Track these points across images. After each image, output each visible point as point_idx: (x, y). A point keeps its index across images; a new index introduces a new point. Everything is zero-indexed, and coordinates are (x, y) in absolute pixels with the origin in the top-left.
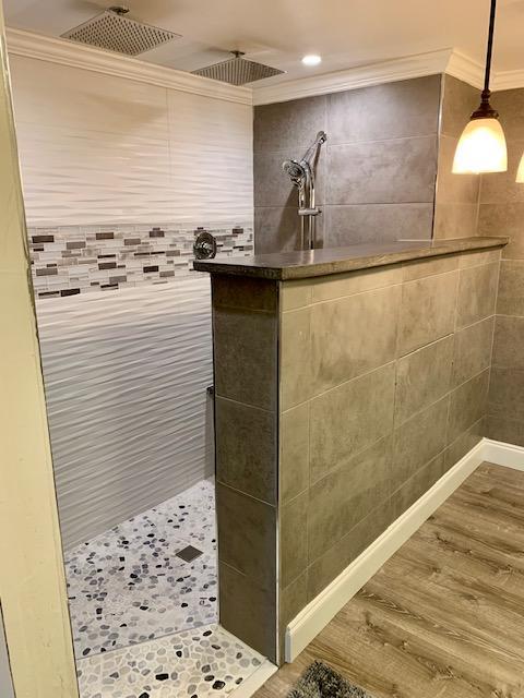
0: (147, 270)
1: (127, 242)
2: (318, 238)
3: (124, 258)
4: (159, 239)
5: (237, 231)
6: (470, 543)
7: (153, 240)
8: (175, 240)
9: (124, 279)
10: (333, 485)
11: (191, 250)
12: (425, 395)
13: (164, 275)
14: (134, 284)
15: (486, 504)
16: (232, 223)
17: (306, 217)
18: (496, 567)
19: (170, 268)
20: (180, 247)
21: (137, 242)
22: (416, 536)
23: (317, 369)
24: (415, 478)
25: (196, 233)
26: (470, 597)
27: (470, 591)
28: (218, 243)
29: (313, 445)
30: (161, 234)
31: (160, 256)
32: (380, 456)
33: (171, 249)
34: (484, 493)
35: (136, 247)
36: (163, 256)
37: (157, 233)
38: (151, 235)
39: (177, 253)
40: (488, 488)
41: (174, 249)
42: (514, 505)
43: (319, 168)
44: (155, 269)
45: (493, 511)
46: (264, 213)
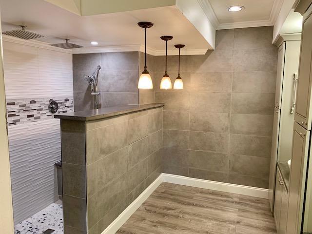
0: (29, 116)
1: (20, 106)
2: (99, 103)
3: (19, 112)
4: (34, 104)
5: (67, 100)
6: (156, 209)
7: (31, 104)
8: (41, 105)
9: (19, 121)
10: (106, 191)
11: (47, 108)
12: (139, 158)
13: (36, 118)
14: (23, 122)
15: (162, 196)
16: (64, 97)
17: (95, 96)
18: (164, 215)
19: (39, 115)
20: (43, 107)
21: (25, 105)
22: (138, 210)
23: (99, 150)
24: (137, 188)
25: (49, 101)
26: (155, 226)
27: (155, 224)
28: (59, 105)
29: (99, 177)
30: (35, 102)
31: (34, 111)
32: (123, 180)
33: (39, 108)
34: (162, 193)
35: (24, 108)
36: (36, 111)
37: (33, 102)
38: (31, 103)
39: (42, 110)
40: (163, 190)
41: (40, 108)
42: (171, 195)
43: (98, 78)
44: (32, 116)
45: (165, 198)
46: (78, 93)
